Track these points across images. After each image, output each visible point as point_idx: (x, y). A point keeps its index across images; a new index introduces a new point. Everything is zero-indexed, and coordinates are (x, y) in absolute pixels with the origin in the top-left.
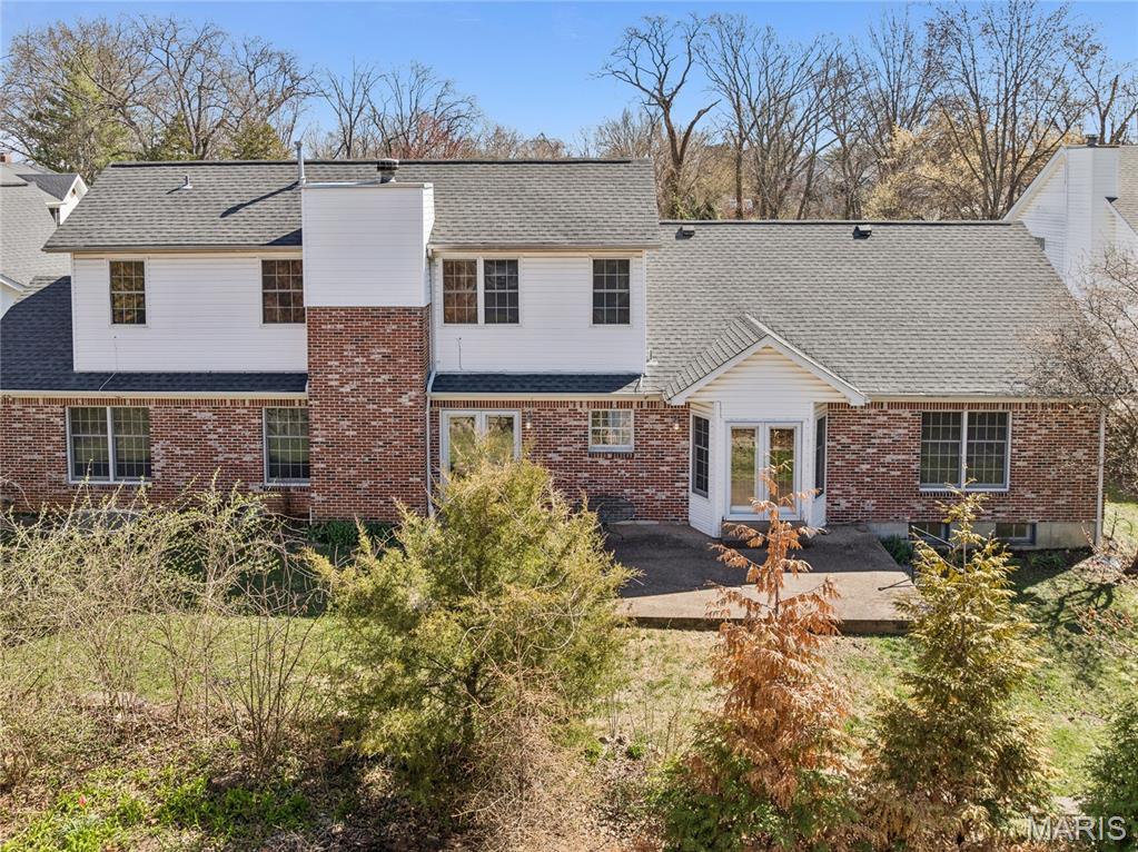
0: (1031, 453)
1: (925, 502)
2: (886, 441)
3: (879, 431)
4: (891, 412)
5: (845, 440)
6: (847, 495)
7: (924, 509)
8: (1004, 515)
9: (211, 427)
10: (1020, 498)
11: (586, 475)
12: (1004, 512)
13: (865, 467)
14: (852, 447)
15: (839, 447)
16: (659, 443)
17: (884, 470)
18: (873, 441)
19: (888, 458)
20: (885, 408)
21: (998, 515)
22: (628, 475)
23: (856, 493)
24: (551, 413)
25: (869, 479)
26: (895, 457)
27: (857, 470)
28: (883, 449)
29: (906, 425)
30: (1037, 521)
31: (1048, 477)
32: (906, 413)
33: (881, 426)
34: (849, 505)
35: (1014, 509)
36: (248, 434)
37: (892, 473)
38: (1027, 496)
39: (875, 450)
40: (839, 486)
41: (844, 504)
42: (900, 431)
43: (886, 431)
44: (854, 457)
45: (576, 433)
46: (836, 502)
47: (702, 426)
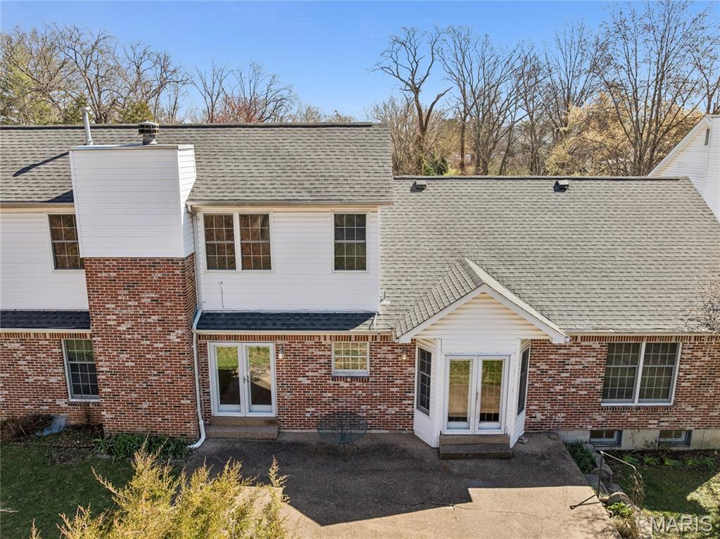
0: (695, 376)
1: (605, 414)
2: (577, 367)
3: (573, 360)
4: (583, 343)
5: (544, 367)
6: (542, 410)
7: (604, 419)
8: (667, 424)
9: (20, 355)
10: (682, 411)
11: (330, 395)
12: (667, 421)
13: (558, 388)
14: (550, 372)
15: (539, 372)
16: (390, 369)
17: (574, 390)
18: (567, 367)
19: (578, 381)
20: (579, 340)
21: (662, 424)
22: (364, 395)
23: (549, 408)
24: (300, 345)
25: (561, 398)
26: (584, 380)
27: (552, 390)
28: (575, 374)
29: (595, 354)
30: (692, 428)
31: (706, 394)
32: (596, 345)
33: (576, 355)
34: (544, 417)
35: (676, 419)
36: (51, 361)
37: (580, 392)
38: (687, 409)
39: (568, 375)
40: (536, 403)
41: (539, 416)
42: (591, 359)
43: (578, 359)
44: (550, 380)
45: (322, 361)
46: (533, 415)
47: (426, 357)
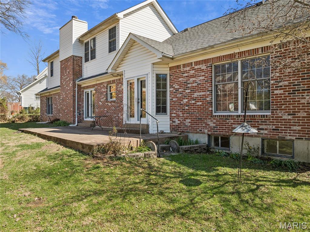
0: (286, 83)
1: (215, 121)
2: (194, 85)
3: (191, 80)
4: (196, 67)
5: (177, 87)
6: (178, 116)
7: (214, 125)
8: (266, 132)
10: (279, 119)
11: (106, 109)
12: (266, 129)
13: (185, 101)
14: (180, 90)
15: (174, 91)
17: (193, 102)
18: (189, 85)
19: (196, 95)
20: (193, 65)
21: (262, 132)
22: (114, 109)
23: (181, 115)
25: (187, 108)
26: (198, 94)
27: (182, 103)
28: (193, 90)
29: (203, 74)
30: (294, 138)
31: (303, 101)
32: (203, 67)
33: (192, 76)
34: (179, 122)
35: (274, 127)
37: (198, 103)
38: (284, 117)
39: (189, 91)
40: (175, 112)
41: (177, 122)
42: (202, 78)
43: (194, 79)
44: (180, 95)
45: (104, 94)
46: (174, 121)
